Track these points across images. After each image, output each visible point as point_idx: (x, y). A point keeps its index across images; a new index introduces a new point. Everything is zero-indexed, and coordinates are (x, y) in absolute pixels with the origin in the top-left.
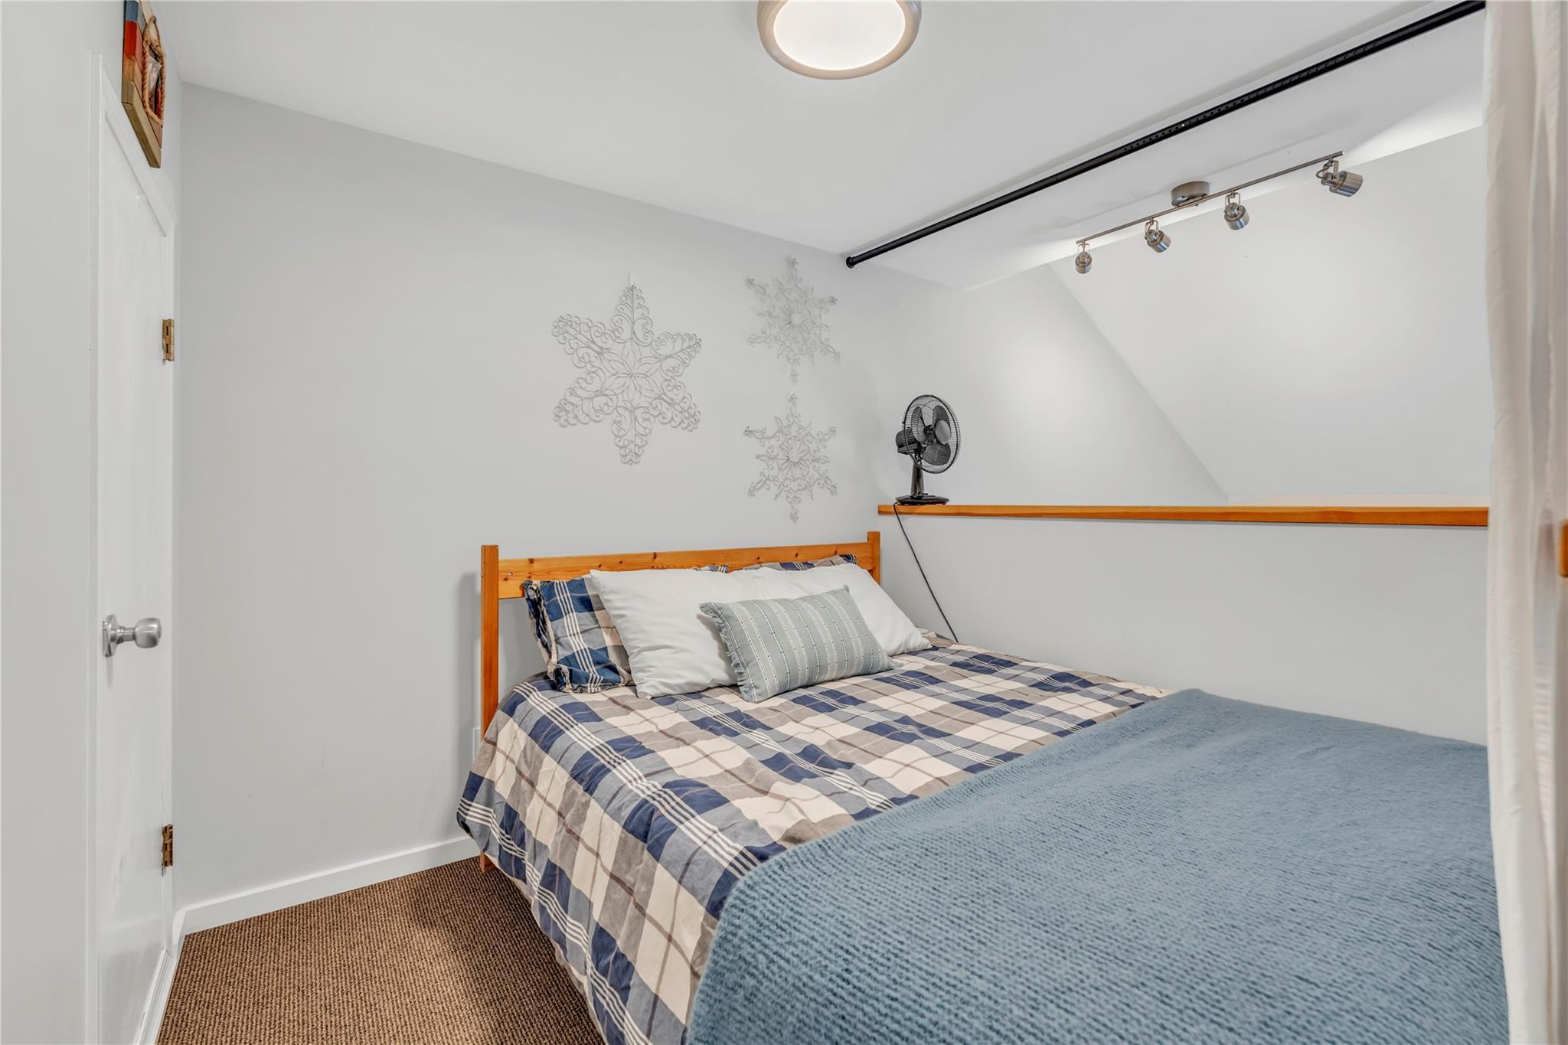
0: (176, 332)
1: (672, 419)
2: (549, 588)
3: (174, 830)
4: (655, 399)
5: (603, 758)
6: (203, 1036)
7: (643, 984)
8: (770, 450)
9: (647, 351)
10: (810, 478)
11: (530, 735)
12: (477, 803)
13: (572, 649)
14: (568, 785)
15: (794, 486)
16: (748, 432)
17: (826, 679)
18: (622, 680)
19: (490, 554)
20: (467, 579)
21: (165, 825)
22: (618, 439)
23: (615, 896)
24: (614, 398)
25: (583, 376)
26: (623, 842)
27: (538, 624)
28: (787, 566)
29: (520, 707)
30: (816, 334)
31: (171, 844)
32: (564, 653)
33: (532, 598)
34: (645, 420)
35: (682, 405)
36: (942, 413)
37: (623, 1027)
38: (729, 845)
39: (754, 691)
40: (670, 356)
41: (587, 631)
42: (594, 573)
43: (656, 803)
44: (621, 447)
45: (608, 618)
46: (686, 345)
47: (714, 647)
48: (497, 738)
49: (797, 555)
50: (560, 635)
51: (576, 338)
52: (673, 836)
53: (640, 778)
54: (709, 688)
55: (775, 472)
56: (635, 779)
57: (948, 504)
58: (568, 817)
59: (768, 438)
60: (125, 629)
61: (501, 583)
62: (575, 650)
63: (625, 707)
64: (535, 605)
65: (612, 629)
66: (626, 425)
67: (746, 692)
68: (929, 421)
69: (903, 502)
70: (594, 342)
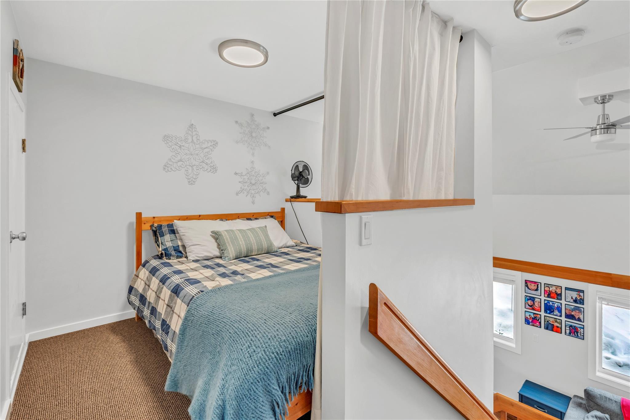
0: (27, 143)
1: (207, 169)
2: (160, 227)
3: (26, 304)
4: (201, 162)
5: (169, 275)
6: (38, 365)
7: (172, 329)
8: (244, 180)
9: (198, 146)
10: (259, 189)
11: (149, 272)
12: (132, 295)
13: (167, 246)
14: (159, 284)
15: (253, 192)
16: (236, 174)
17: (253, 254)
18: (184, 256)
19: (139, 215)
20: (131, 224)
21: (23, 302)
22: (187, 176)
23: (168, 310)
24: (185, 162)
25: (174, 155)
26: (171, 295)
27: (156, 238)
28: (248, 219)
29: (147, 265)
30: (261, 140)
31: (25, 308)
32: (164, 247)
33: (154, 230)
34: (197, 170)
35: (211, 164)
36: (306, 167)
37: (167, 343)
38: (196, 291)
39: (227, 258)
40: (207, 148)
41: (172, 240)
42: (175, 221)
43: (181, 284)
44: (188, 179)
45: (180, 236)
46: (212, 144)
47: (215, 245)
48: (139, 275)
49: (253, 216)
50: (163, 242)
51: (171, 142)
52: (183, 291)
53: (178, 279)
54: (213, 258)
55: (246, 187)
56: (177, 279)
57: (307, 198)
58: (157, 293)
59: (243, 176)
60: (15, 235)
61: (143, 225)
62: (168, 246)
63: (182, 263)
64: (155, 233)
65: (181, 240)
66: (190, 171)
67: (224, 258)
68: (301, 170)
69: (292, 197)
70: (178, 143)
